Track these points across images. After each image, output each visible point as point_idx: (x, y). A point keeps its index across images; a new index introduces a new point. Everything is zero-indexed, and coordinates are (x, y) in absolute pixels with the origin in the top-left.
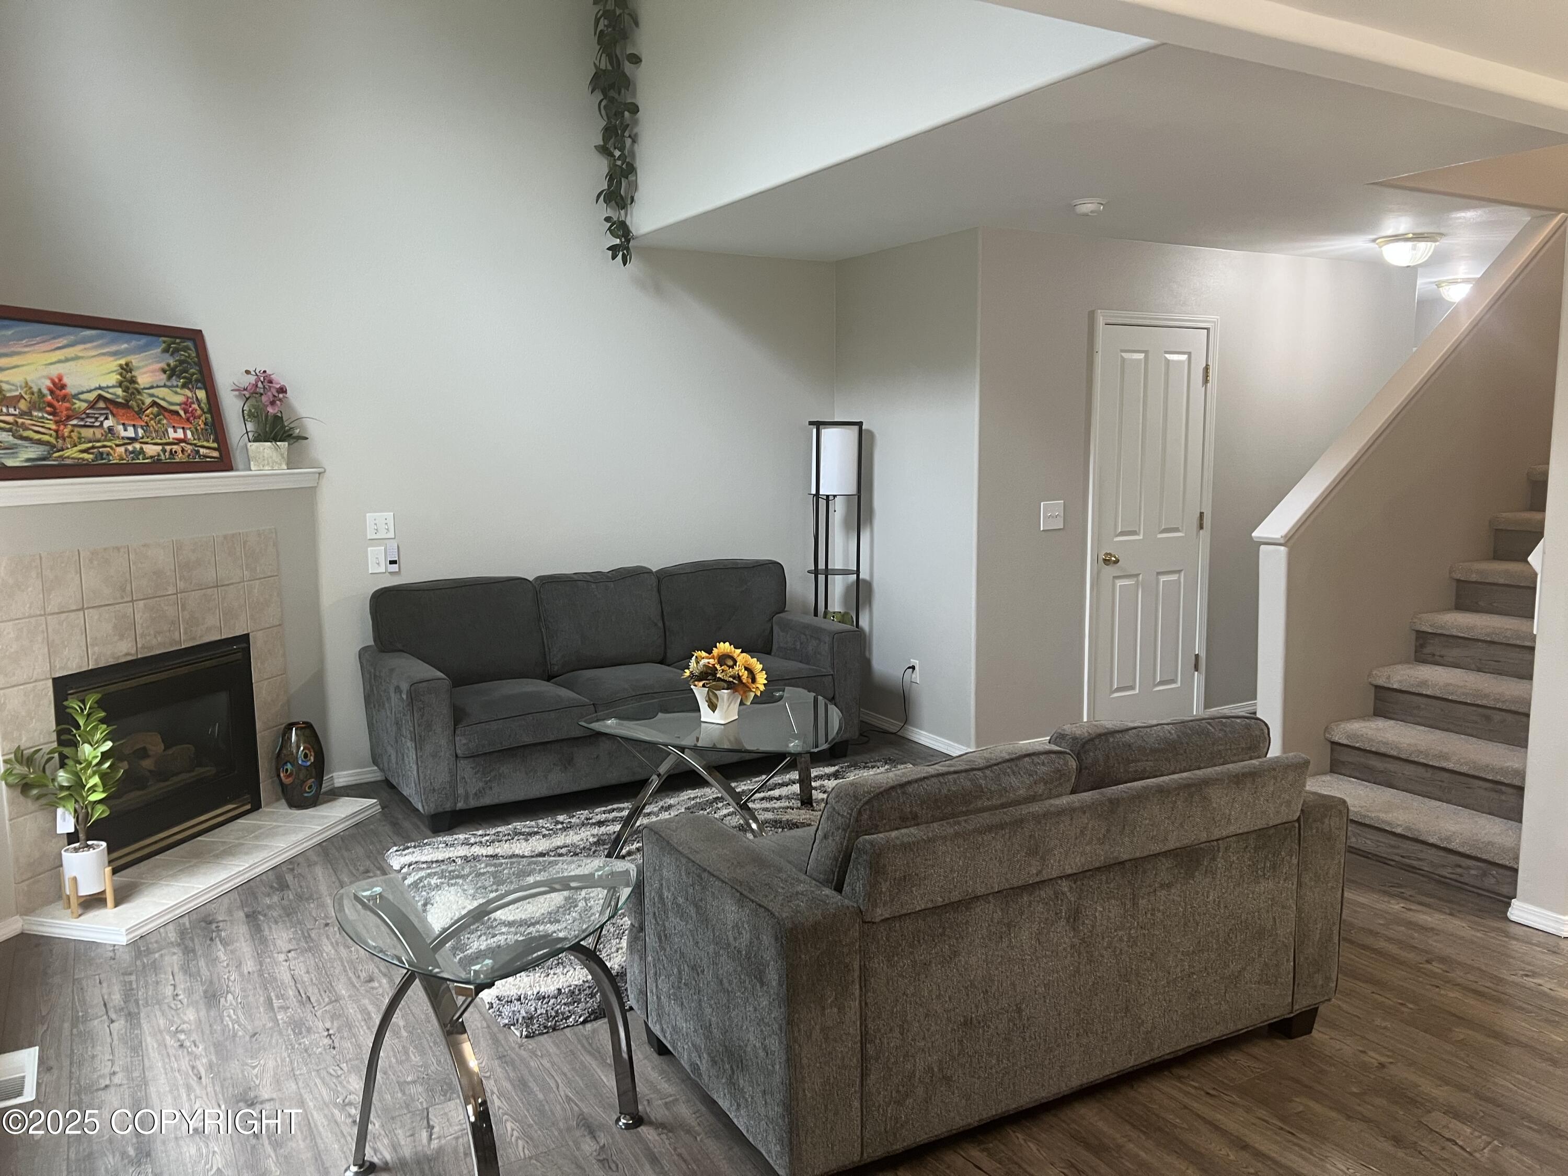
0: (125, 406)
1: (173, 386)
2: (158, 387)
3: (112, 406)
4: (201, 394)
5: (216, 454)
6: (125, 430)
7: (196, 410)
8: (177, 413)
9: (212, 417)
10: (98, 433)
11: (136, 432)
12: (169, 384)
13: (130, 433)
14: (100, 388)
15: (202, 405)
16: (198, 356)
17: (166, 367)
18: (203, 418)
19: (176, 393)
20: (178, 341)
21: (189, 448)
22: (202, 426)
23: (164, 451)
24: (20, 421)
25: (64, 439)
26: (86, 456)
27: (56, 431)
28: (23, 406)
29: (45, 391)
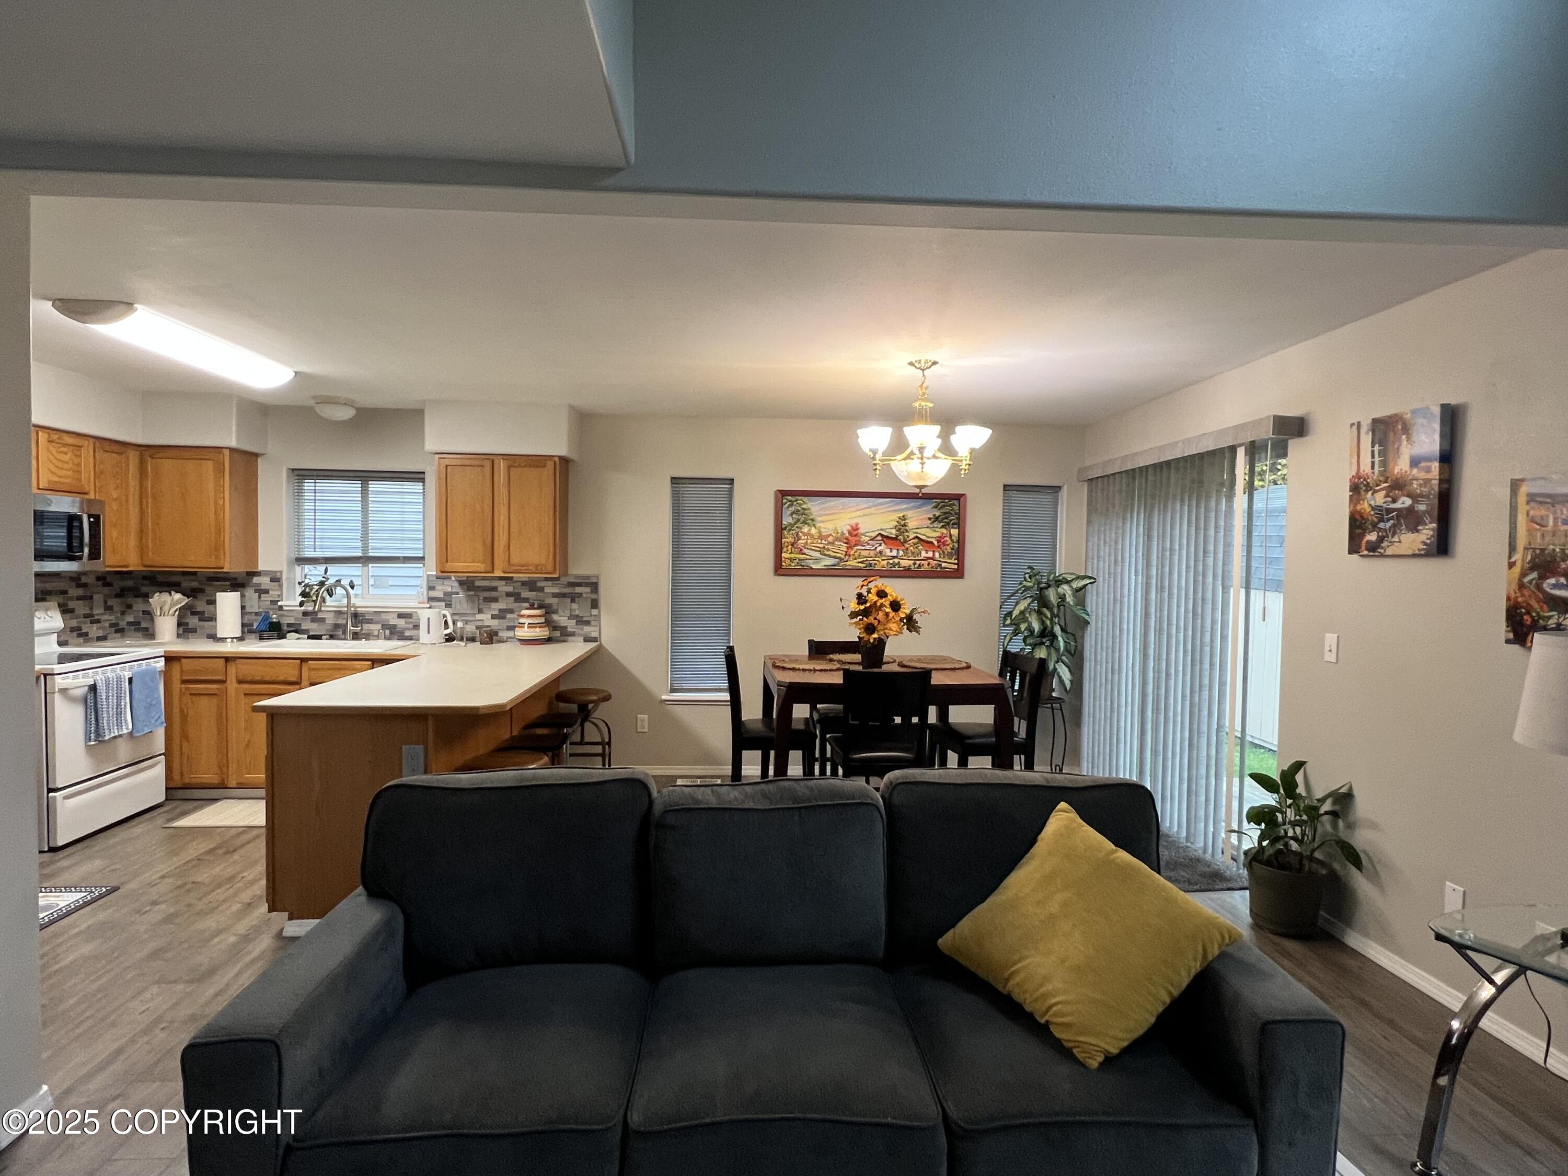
0: (896, 539)
1: (934, 527)
2: (922, 528)
3: (886, 539)
4: (955, 532)
5: (956, 567)
6: (891, 552)
7: (947, 541)
8: (932, 543)
9: (958, 545)
10: (872, 553)
11: (898, 553)
13: (894, 553)
14: (881, 530)
15: (953, 538)
16: (959, 510)
17: (932, 517)
18: (951, 546)
19: (935, 531)
20: (946, 501)
21: (933, 563)
22: (950, 551)
23: (914, 564)
24: (826, 547)
25: (850, 556)
26: (860, 565)
27: (846, 552)
28: (830, 539)
29: (846, 532)
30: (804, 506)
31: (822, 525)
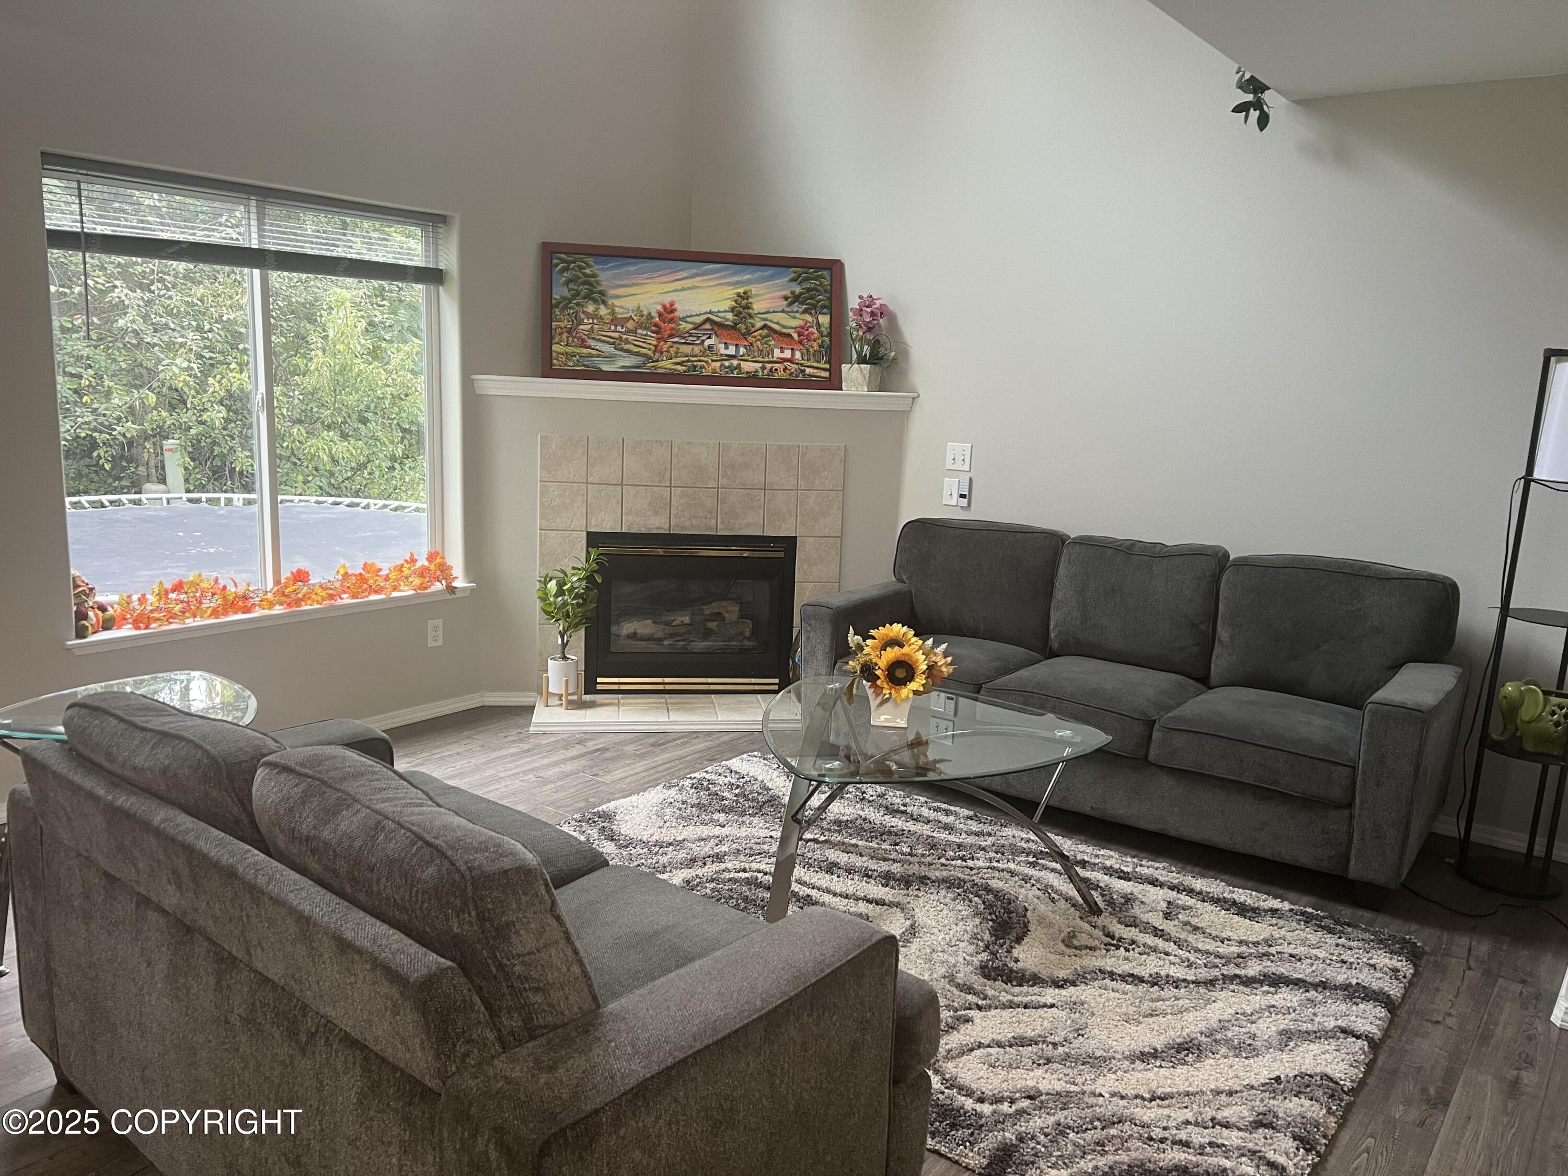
0: (734, 327)
1: (792, 312)
2: (774, 312)
3: (718, 327)
4: (824, 319)
5: (826, 374)
6: (726, 348)
7: (812, 333)
8: (789, 335)
9: (830, 341)
10: (697, 350)
11: (737, 350)
12: (788, 309)
13: (732, 350)
14: (710, 312)
15: (823, 329)
16: (831, 285)
17: (789, 295)
18: (820, 341)
19: (795, 318)
20: (811, 271)
21: (793, 367)
22: (816, 348)
23: (763, 368)
24: (624, 337)
25: (662, 353)
26: (679, 367)
27: (656, 346)
28: (630, 325)
29: (654, 314)
30: (588, 271)
31: (617, 302)
